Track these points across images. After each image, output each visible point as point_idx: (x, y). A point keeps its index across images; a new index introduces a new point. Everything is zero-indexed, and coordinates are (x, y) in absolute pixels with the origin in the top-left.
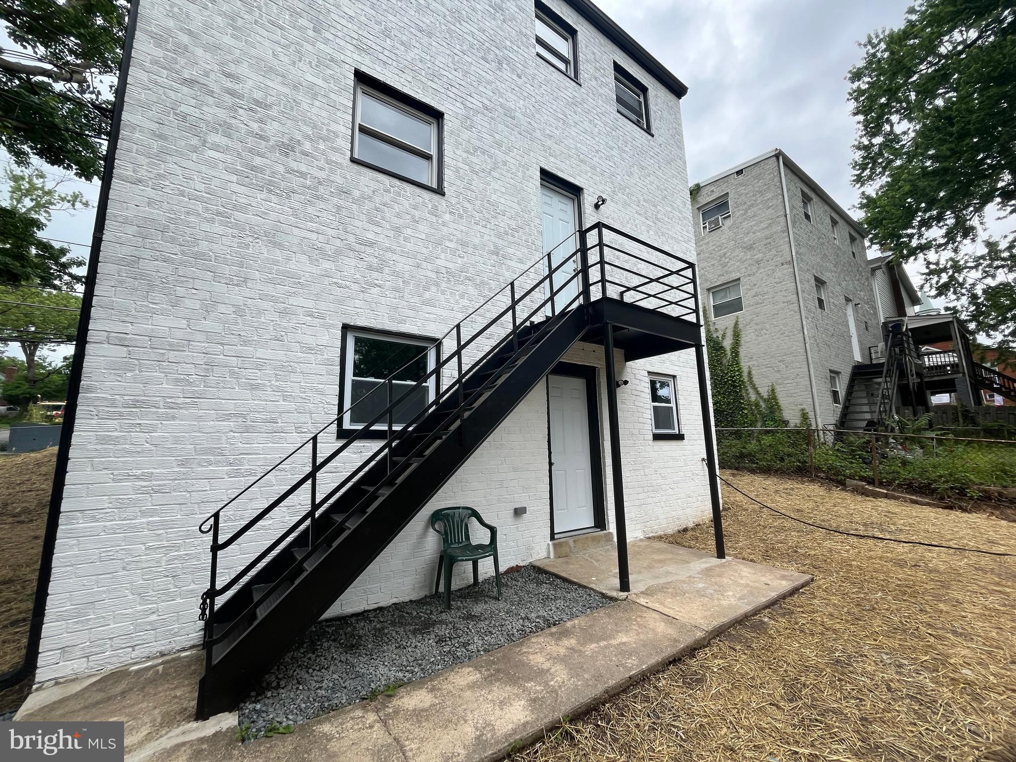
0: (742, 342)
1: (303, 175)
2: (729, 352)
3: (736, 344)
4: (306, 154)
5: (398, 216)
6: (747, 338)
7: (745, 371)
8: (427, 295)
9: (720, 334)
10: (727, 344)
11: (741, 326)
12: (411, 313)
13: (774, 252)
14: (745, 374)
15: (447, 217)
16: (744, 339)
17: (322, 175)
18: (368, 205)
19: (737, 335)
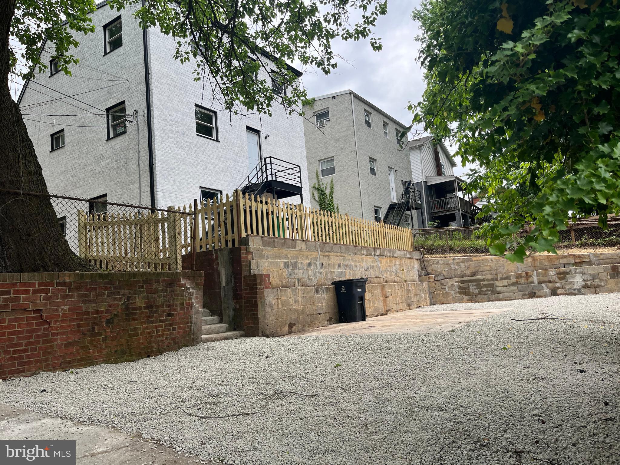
0: (334, 191)
1: (187, 142)
2: (328, 196)
3: (332, 192)
4: (187, 135)
5: (209, 151)
6: (336, 189)
7: (335, 206)
8: (218, 177)
9: (324, 186)
10: (328, 192)
11: (334, 182)
12: (214, 183)
13: (348, 145)
14: (335, 208)
15: (221, 150)
16: (335, 189)
17: (191, 141)
18: (202, 149)
19: (332, 187)
